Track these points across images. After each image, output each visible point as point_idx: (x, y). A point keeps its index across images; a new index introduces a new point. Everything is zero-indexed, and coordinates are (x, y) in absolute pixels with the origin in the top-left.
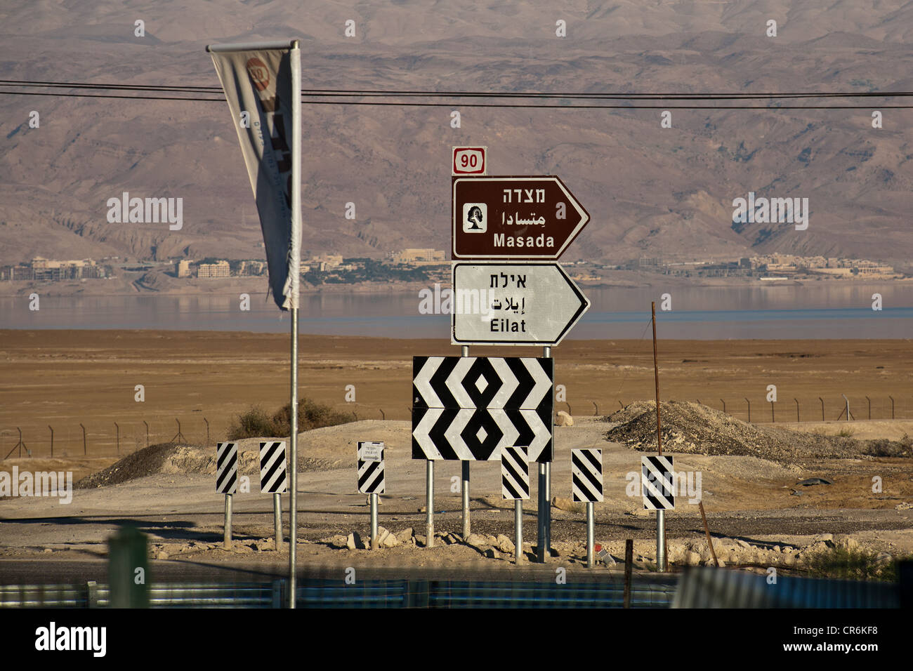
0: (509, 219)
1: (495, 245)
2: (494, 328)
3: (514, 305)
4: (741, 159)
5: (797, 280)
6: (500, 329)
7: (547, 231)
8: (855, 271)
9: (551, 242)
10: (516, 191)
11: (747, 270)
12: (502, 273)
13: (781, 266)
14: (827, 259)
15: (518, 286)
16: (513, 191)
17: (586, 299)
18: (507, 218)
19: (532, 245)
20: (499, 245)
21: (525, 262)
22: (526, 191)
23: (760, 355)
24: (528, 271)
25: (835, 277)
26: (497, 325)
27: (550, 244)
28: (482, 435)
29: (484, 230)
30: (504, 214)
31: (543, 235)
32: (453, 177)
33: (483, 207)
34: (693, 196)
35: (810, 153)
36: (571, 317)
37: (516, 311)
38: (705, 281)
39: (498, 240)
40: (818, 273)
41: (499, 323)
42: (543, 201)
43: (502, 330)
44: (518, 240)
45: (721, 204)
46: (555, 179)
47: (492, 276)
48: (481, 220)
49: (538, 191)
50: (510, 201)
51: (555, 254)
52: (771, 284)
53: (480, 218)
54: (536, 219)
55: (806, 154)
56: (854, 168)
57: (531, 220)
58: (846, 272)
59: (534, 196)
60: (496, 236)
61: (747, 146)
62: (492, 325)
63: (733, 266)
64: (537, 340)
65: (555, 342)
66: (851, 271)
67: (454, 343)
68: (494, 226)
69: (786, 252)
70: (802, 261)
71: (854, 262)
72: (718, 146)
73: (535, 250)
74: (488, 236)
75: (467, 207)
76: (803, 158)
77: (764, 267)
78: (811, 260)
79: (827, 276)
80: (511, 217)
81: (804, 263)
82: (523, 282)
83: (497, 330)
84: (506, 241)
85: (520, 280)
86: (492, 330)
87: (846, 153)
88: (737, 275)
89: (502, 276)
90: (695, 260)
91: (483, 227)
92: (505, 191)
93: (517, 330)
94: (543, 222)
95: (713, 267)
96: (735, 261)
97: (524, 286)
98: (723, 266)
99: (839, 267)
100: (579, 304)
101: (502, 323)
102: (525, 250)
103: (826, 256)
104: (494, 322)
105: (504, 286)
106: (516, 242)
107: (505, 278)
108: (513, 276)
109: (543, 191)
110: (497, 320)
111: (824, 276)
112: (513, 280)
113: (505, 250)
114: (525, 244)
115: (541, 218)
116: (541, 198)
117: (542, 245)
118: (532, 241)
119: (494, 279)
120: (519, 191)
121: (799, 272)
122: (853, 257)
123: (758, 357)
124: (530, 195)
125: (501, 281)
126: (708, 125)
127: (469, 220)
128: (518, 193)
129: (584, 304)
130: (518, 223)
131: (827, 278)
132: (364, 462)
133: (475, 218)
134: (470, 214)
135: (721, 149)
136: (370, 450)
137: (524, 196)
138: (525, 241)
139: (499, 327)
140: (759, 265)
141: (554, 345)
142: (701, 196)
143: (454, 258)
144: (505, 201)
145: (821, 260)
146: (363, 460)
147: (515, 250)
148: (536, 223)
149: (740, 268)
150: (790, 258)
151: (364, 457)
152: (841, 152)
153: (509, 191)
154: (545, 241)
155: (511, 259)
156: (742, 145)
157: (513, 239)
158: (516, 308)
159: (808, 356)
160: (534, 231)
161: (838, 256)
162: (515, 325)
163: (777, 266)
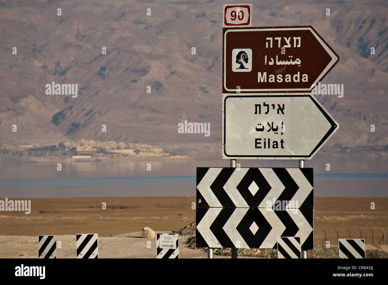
0: (271, 61)
1: (259, 81)
2: (258, 145)
3: (275, 127)
4: (58, 74)
5: (97, 158)
6: (263, 147)
7: (302, 70)
8: (137, 151)
9: (306, 78)
10: (276, 38)
11: (63, 151)
12: (264, 103)
13: (86, 148)
14: (118, 143)
15: (278, 113)
16: (274, 39)
17: (336, 122)
18: (269, 60)
19: (290, 81)
20: (262, 81)
21: (283, 94)
22: (285, 38)
23: (91, 207)
24: (286, 101)
25: (124, 156)
26: (260, 143)
27: (305, 79)
28: (254, 228)
29: (250, 70)
30: (266, 57)
31: (299, 73)
32: (223, 28)
33: (249, 52)
34: (24, 99)
35: (105, 70)
36: (323, 136)
37: (276, 132)
38: (33, 159)
39: (262, 77)
40: (111, 153)
41: (262, 142)
42: (299, 46)
43: (265, 147)
44: (278, 77)
45: (44, 105)
46: (310, 29)
47: (256, 106)
48: (247, 62)
49: (295, 38)
50: (271, 47)
51: (309, 87)
52: (79, 161)
53: (246, 60)
54: (294, 60)
55: (103, 71)
56: (135, 81)
57: (289, 61)
58: (131, 152)
59: (292, 42)
60: (259, 74)
61: (62, 64)
62: (256, 143)
63: (53, 149)
64: (294, 155)
65: (309, 156)
66: (134, 151)
67: (225, 157)
68: (258, 66)
69: (89, 138)
70: (100, 145)
71: (137, 145)
72: (41, 65)
73: (292, 85)
74: (253, 74)
75: (236, 52)
76: (101, 74)
77: (74, 149)
78: (106, 144)
79: (118, 155)
80: (272, 59)
81: (102, 146)
82: (282, 110)
83: (260, 147)
84: (268, 78)
85: (280, 108)
86: (256, 147)
87: (130, 70)
88: (57, 155)
89: (265, 105)
90: (26, 144)
91: (249, 67)
92: (267, 39)
93: (277, 147)
94: (299, 63)
95: (38, 149)
96: (54, 144)
97: (283, 113)
98: (46, 149)
99: (126, 148)
100: (329, 126)
101: (265, 142)
102: (284, 85)
103: (117, 141)
104: (258, 141)
105: (266, 113)
106: (276, 79)
107: (266, 107)
108: (273, 105)
109: (299, 38)
110: (260, 139)
111: (116, 155)
112: (274, 108)
113: (267, 85)
114: (284, 80)
115: (298, 59)
116: (297, 44)
117: (298, 80)
118: (290, 78)
119: (258, 107)
120: (279, 39)
121: (99, 152)
122: (135, 142)
123: (91, 209)
124: (288, 41)
125: (264, 109)
126: (34, 50)
127: (237, 62)
128: (278, 40)
129: (334, 126)
130: (278, 63)
131: (118, 156)
132: (162, 249)
133: (242, 60)
134: (238, 57)
135: (44, 67)
136: (167, 240)
137: (284, 43)
138: (284, 78)
139: (262, 145)
140: (71, 147)
141: (308, 158)
142: (30, 99)
143: (225, 91)
144: (267, 47)
145: (113, 144)
146: (161, 247)
147: (276, 85)
148: (293, 63)
149: (58, 150)
150: (93, 142)
151: (162, 246)
152: (127, 69)
153: (271, 39)
154: (301, 78)
155: (272, 92)
156: (58, 64)
157: (273, 76)
158: (276, 130)
159: (125, 207)
160: (292, 70)
161: (126, 141)
162: (275, 143)
163: (84, 148)
